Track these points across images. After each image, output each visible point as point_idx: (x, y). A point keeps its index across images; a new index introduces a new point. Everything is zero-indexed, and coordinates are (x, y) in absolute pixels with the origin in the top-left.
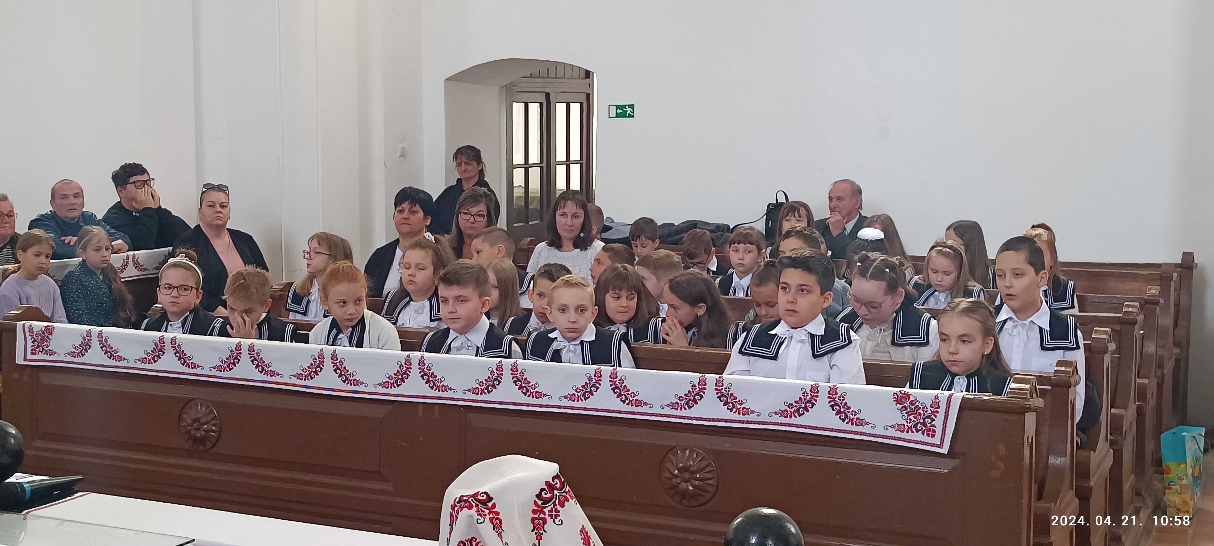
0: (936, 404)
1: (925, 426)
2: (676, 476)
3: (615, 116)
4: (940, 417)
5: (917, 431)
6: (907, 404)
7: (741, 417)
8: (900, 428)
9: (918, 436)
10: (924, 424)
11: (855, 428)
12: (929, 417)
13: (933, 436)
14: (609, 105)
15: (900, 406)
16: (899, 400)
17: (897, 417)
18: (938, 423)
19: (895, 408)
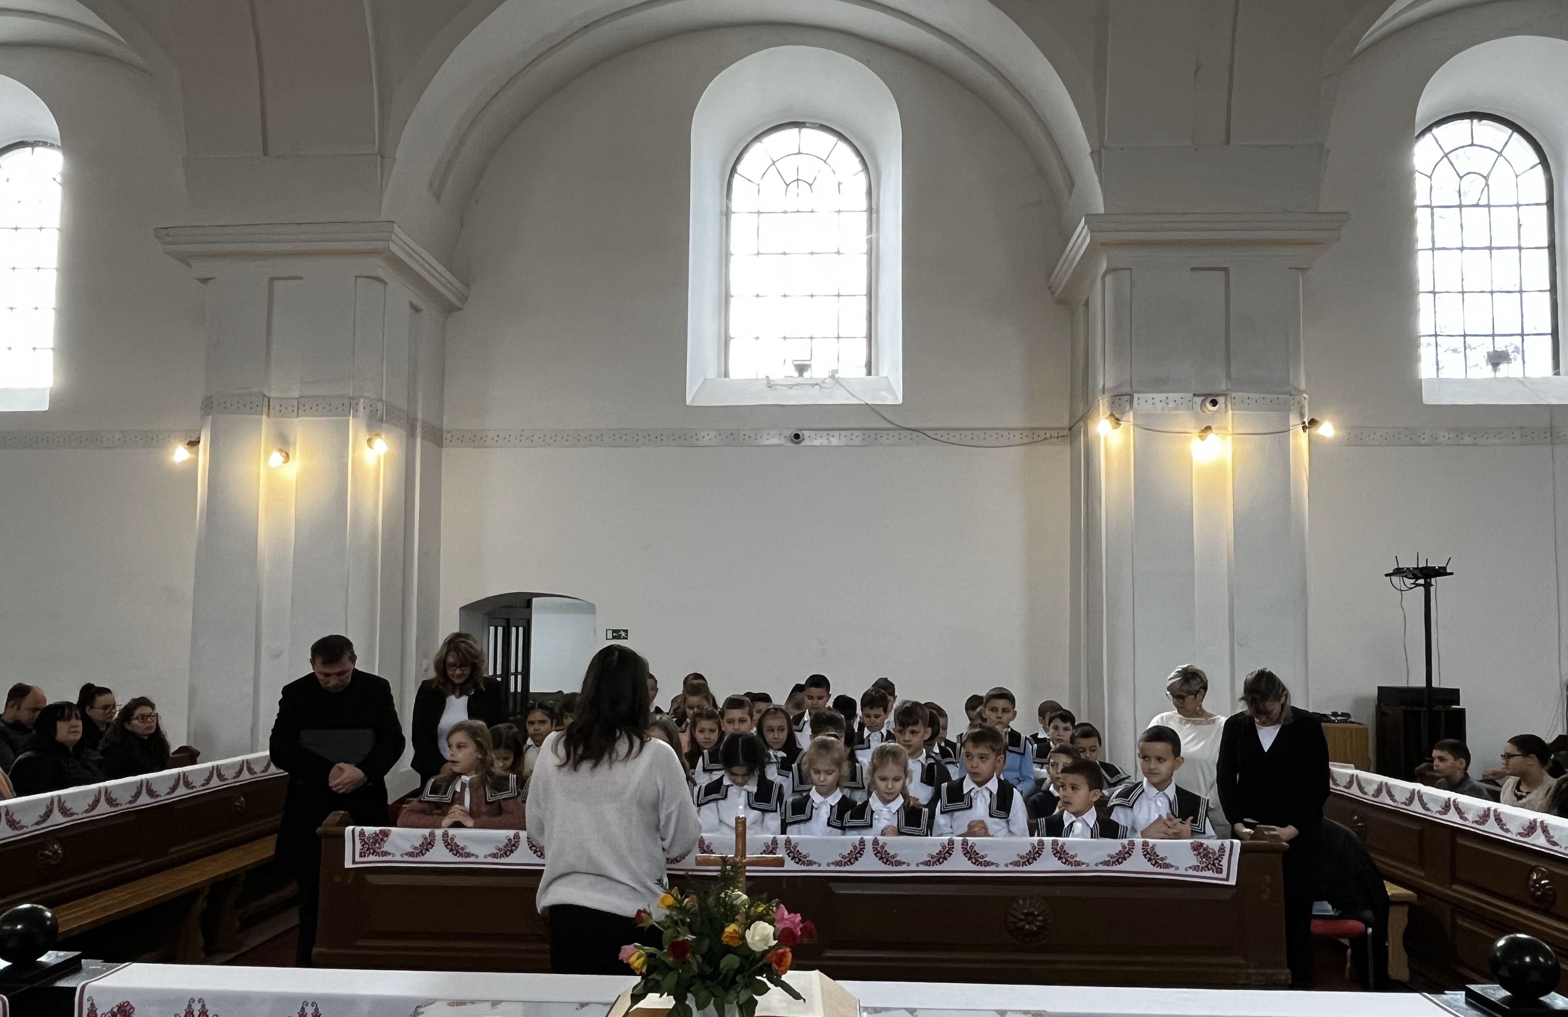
0: (1222, 848)
1: (1215, 866)
2: (1021, 920)
3: (611, 638)
4: (1226, 857)
5: (1209, 870)
6: (1201, 850)
7: (1074, 868)
8: (1195, 868)
9: (1209, 874)
10: (1214, 864)
11: (1162, 870)
12: (1217, 859)
13: (1221, 873)
14: (607, 630)
15: (1195, 852)
16: (1197, 848)
17: (1194, 861)
18: (1224, 863)
19: (1192, 853)
